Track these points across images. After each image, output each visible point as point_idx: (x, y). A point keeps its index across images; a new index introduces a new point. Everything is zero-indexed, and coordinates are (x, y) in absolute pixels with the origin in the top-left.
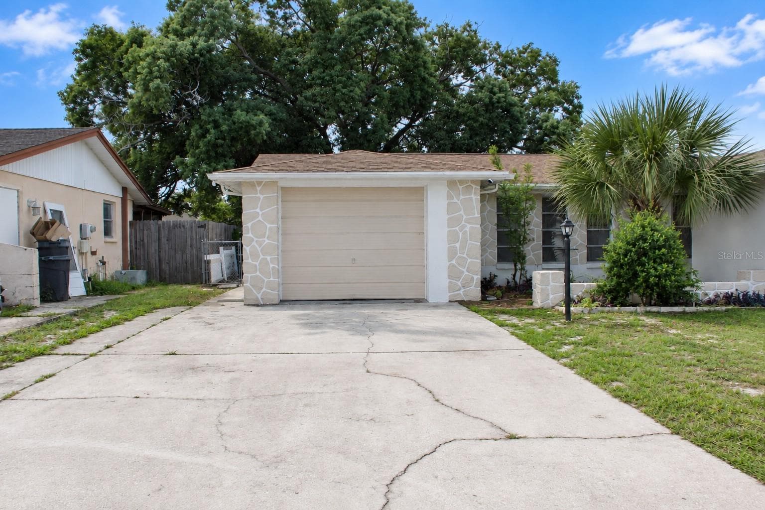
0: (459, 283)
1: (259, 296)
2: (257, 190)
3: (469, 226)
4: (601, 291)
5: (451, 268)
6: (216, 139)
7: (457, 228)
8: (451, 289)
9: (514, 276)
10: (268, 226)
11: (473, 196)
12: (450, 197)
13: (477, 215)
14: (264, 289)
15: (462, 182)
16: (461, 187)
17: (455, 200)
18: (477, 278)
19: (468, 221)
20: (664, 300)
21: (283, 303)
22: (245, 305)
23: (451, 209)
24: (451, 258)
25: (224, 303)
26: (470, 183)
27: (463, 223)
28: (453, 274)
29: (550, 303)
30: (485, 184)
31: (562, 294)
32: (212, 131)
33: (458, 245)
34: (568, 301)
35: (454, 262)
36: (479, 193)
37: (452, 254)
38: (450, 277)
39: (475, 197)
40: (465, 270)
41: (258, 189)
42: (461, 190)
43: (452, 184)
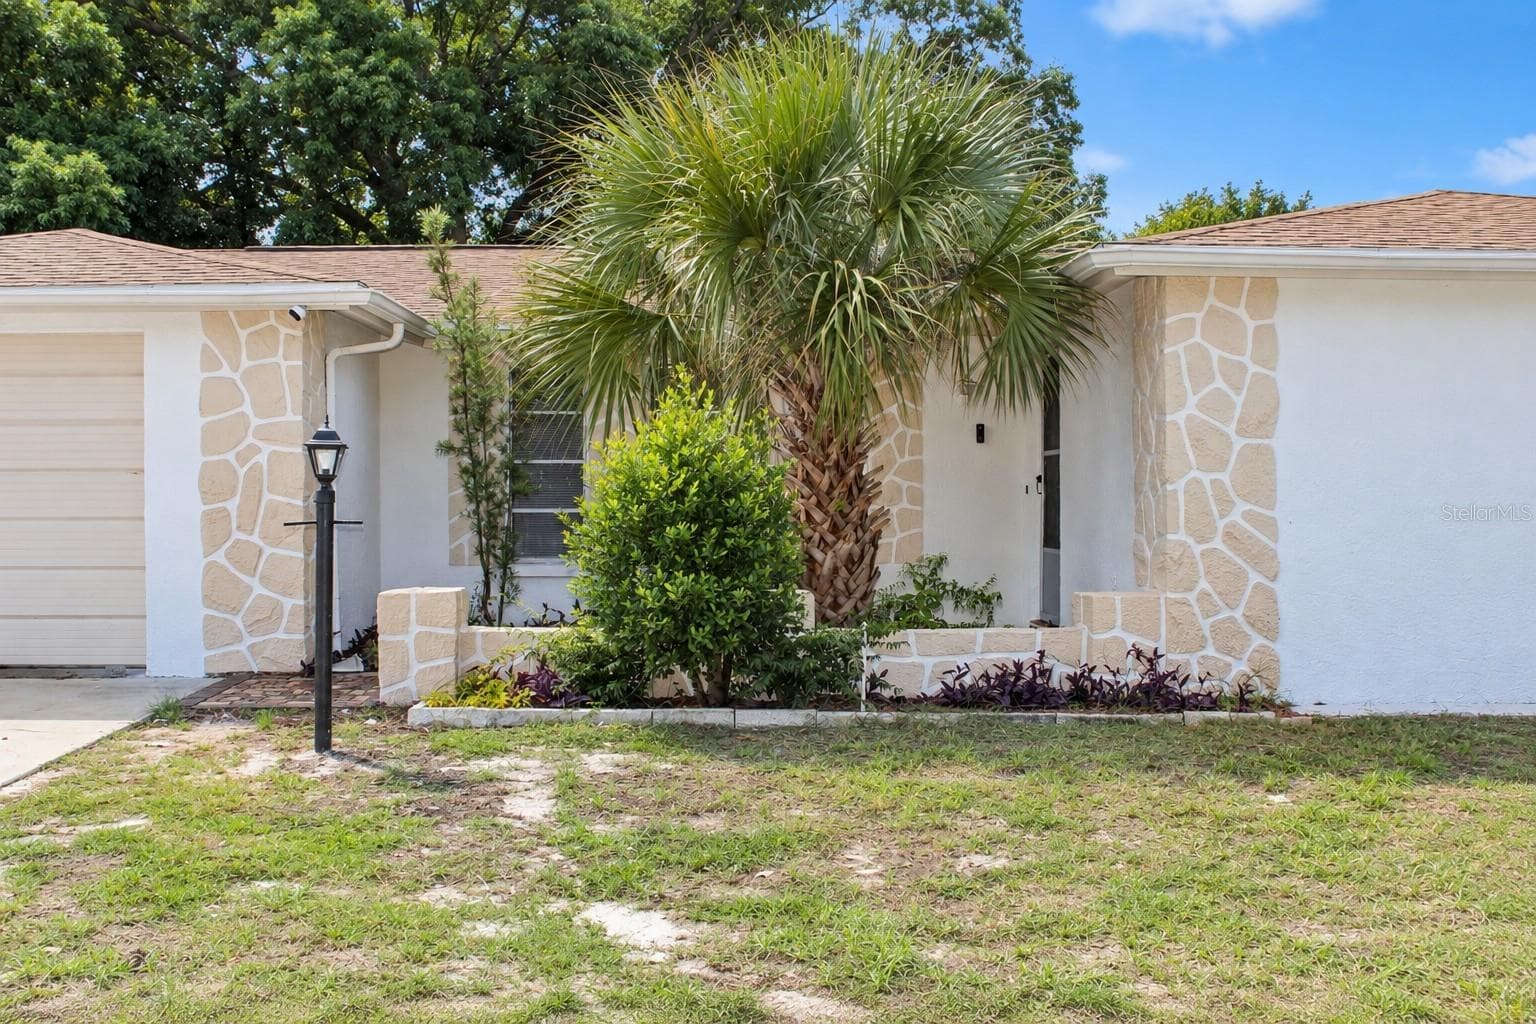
0: (238, 621)
3: (267, 449)
5: (213, 575)
7: (230, 456)
8: (213, 633)
11: (279, 358)
12: (209, 361)
13: (293, 415)
15: (246, 315)
16: (243, 334)
17: (225, 371)
18: (293, 607)
19: (264, 434)
23: (213, 397)
24: (211, 544)
26: (273, 321)
27: (250, 440)
28: (218, 591)
29: (412, 689)
33: (232, 505)
35: (220, 557)
36: (299, 348)
37: (215, 531)
38: (209, 600)
39: (288, 363)
40: (254, 581)
42: (243, 341)
43: (214, 317)
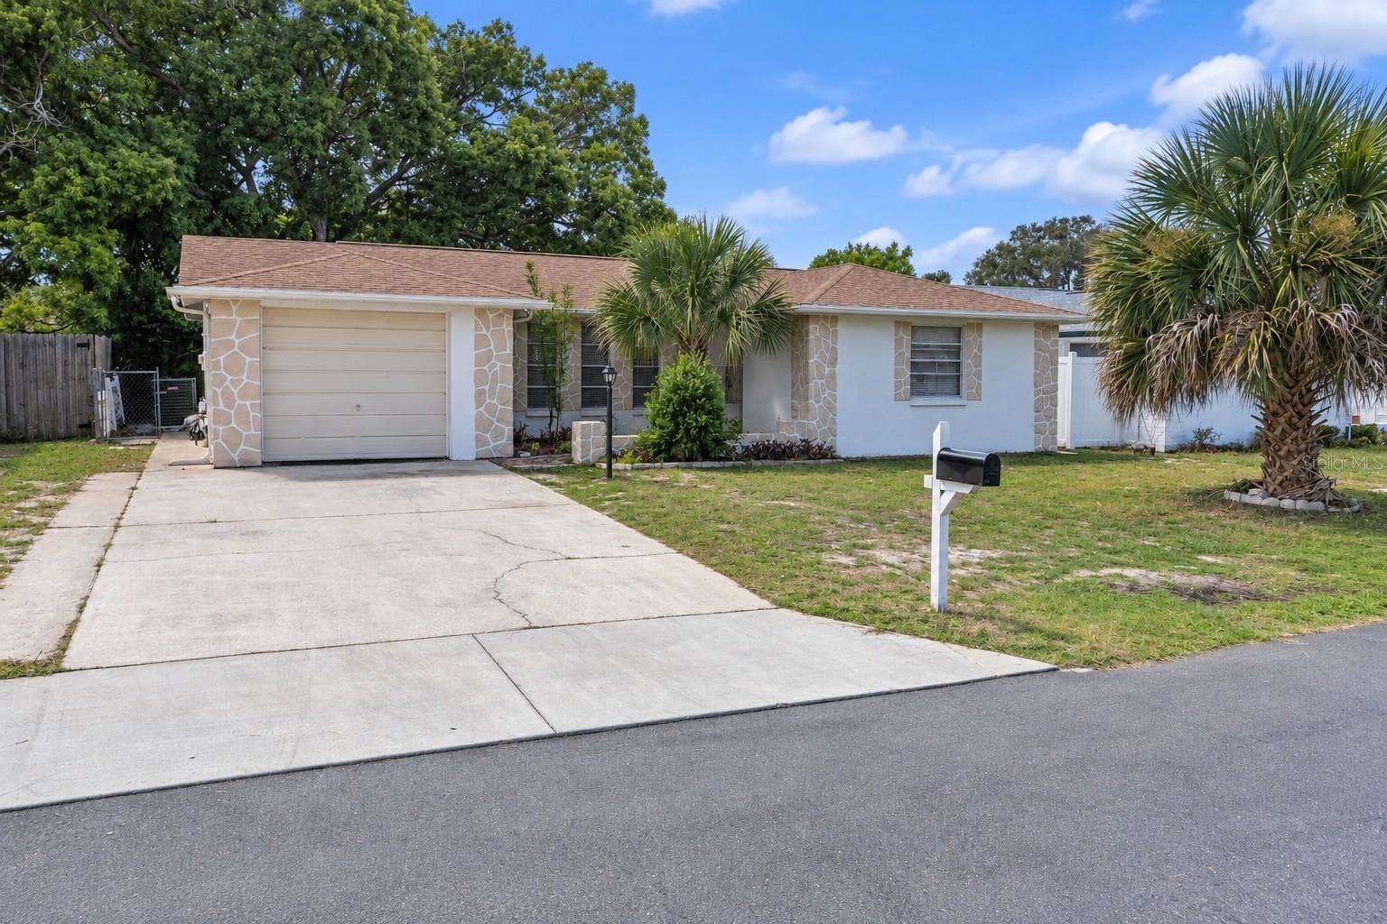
0: (487, 436)
1: (236, 459)
2: (232, 310)
3: (500, 365)
4: (644, 444)
5: (479, 417)
6: (85, 195)
7: (486, 367)
8: (479, 441)
9: (550, 425)
10: (248, 359)
11: (504, 327)
12: (477, 328)
13: (509, 351)
14: (242, 447)
15: (492, 309)
16: (491, 316)
17: (484, 332)
18: (508, 430)
19: (499, 359)
20: (706, 455)
21: (266, 464)
22: (215, 468)
23: (480, 341)
24: (479, 402)
25: (185, 467)
26: (501, 313)
27: (493, 361)
28: (482, 425)
29: (591, 458)
30: (517, 314)
31: (603, 449)
32: (78, 180)
33: (486, 387)
34: (611, 455)
35: (482, 409)
36: (512, 322)
37: (479, 396)
38: (477, 428)
39: (507, 328)
40: (495, 420)
41: (234, 308)
42: (491, 320)
43: (481, 312)
